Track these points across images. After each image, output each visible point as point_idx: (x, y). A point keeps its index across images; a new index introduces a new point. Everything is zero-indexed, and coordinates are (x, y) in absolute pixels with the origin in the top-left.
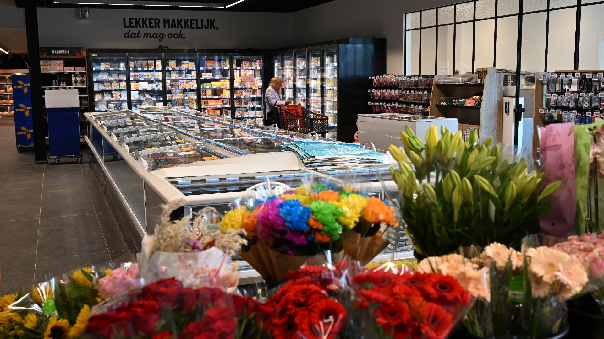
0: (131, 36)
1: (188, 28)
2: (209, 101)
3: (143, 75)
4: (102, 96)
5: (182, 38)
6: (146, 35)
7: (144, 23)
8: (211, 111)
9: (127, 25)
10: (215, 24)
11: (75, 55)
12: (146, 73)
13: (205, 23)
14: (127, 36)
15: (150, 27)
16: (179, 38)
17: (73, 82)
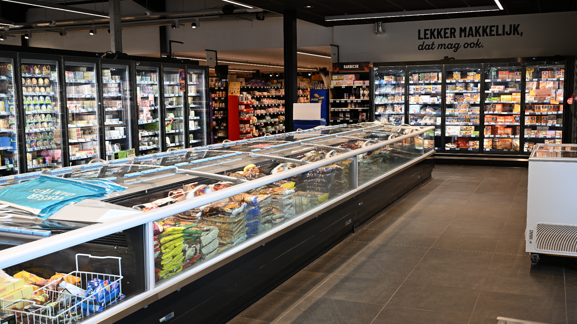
0: (425, 48)
1: (487, 35)
2: (498, 117)
3: (424, 89)
4: (384, 110)
5: (479, 47)
6: (441, 46)
7: (439, 33)
8: (500, 129)
9: (421, 37)
10: (519, 29)
11: (364, 70)
12: (428, 86)
13: (507, 29)
14: (421, 48)
15: (445, 37)
16: (476, 47)
17: (361, 95)
